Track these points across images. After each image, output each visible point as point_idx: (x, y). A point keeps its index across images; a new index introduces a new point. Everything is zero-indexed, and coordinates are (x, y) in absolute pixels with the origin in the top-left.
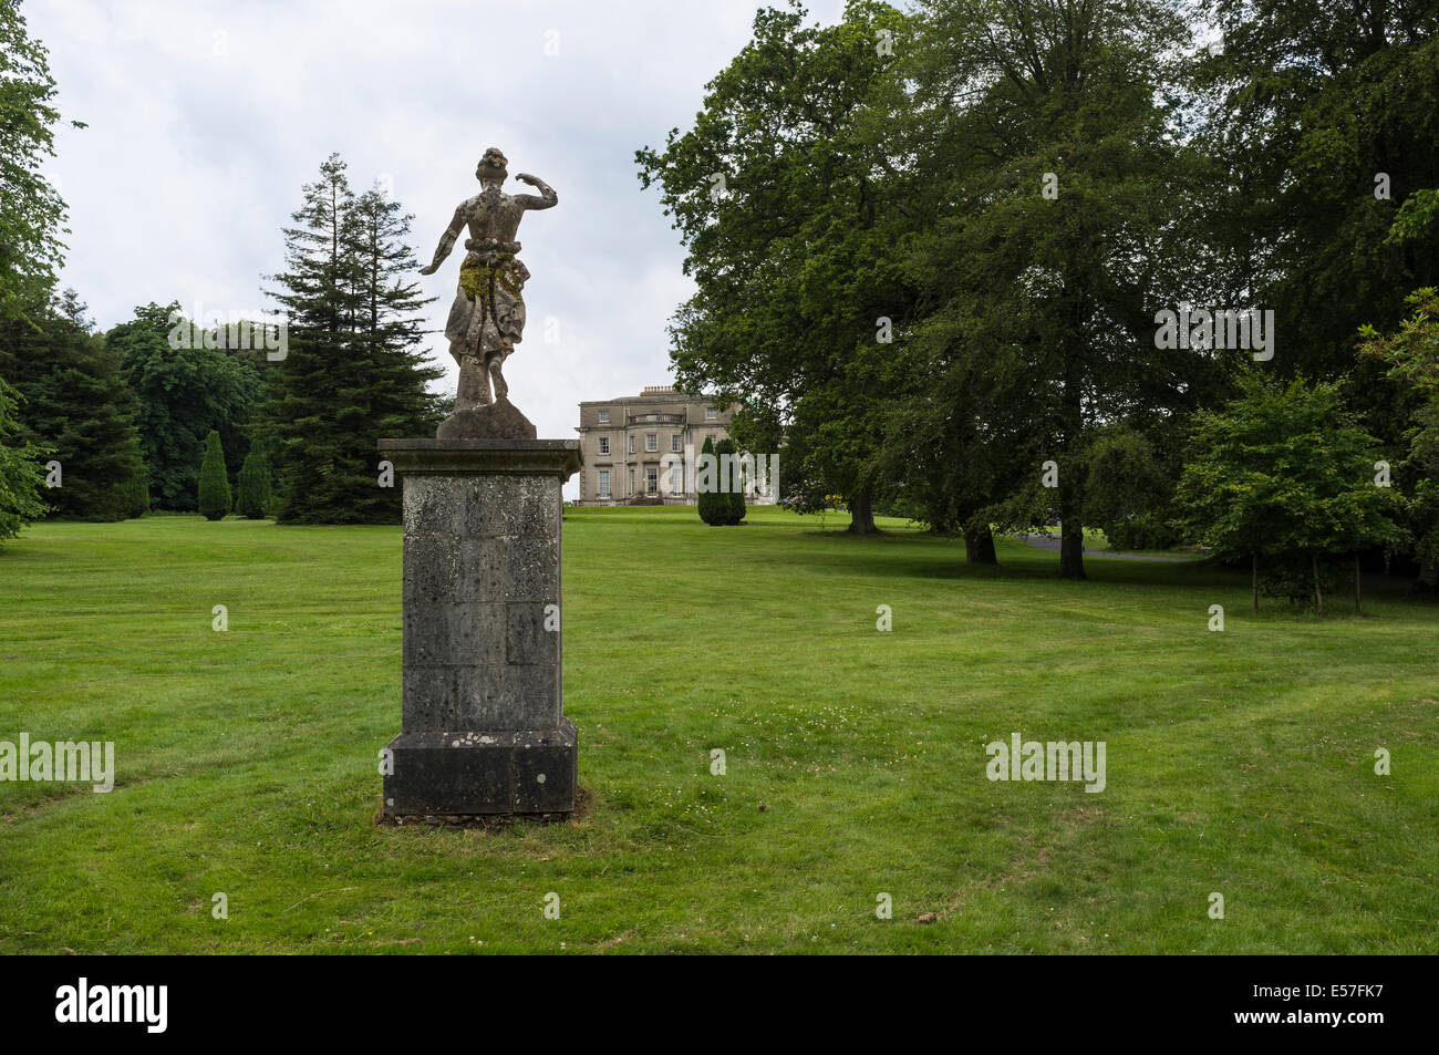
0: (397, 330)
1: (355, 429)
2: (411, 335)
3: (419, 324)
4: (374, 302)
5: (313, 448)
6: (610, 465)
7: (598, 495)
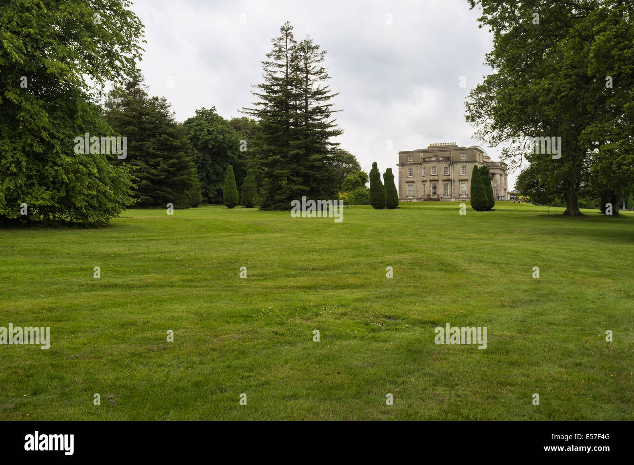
0: (318, 110)
1: (298, 162)
2: (325, 114)
3: (329, 107)
4: (307, 97)
5: (277, 172)
6: (414, 182)
7: (407, 196)
